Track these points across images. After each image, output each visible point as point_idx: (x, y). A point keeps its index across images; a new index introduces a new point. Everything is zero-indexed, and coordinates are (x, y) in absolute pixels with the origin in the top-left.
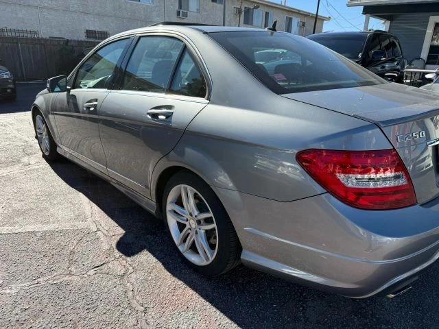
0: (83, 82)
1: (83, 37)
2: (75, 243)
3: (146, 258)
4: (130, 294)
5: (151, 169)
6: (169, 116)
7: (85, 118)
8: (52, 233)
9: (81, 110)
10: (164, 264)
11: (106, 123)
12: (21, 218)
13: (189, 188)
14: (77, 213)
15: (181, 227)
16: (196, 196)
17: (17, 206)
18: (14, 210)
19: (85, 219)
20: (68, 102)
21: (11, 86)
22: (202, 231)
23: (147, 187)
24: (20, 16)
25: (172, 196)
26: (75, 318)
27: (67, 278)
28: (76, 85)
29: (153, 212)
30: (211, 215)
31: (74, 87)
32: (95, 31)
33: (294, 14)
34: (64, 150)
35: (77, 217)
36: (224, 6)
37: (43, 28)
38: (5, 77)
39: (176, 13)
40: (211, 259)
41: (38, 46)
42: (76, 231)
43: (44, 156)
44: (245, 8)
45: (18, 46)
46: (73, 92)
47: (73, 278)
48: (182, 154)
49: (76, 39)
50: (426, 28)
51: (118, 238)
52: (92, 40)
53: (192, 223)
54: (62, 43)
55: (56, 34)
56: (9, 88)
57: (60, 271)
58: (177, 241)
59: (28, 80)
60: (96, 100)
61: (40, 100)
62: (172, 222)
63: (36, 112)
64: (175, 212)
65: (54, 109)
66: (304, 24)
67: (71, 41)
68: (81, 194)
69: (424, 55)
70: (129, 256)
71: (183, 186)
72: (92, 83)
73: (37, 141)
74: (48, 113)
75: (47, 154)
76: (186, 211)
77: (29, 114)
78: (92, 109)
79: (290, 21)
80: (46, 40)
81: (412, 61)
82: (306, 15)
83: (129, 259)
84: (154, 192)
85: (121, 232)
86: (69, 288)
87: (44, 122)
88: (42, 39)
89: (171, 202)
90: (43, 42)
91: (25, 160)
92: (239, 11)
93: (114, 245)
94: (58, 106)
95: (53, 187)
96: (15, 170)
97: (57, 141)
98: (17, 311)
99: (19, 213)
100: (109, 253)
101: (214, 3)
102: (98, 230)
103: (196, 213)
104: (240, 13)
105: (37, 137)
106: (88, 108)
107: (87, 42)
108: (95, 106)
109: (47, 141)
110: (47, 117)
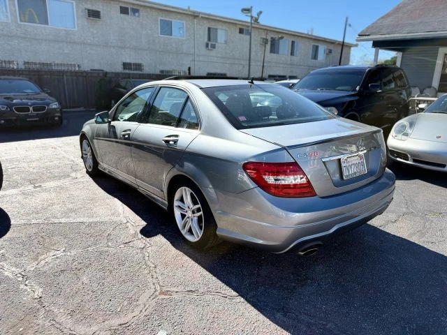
0: (120, 115)
1: (119, 69)
2: (111, 229)
3: (160, 239)
4: (147, 258)
5: (164, 177)
6: (175, 142)
7: (121, 143)
8: (96, 223)
9: (119, 136)
10: (171, 243)
11: (138, 147)
12: (74, 214)
13: (187, 189)
14: (113, 211)
15: (183, 216)
16: (191, 194)
17: (70, 206)
18: (68, 209)
19: (118, 215)
20: (109, 131)
21: (59, 114)
22: (196, 218)
23: (162, 191)
24: (66, 51)
25: (177, 196)
26: (111, 268)
27: (106, 249)
28: (115, 119)
29: (166, 208)
30: (199, 206)
31: (113, 120)
32: (131, 64)
33: (321, 43)
34: (105, 166)
35: (113, 214)
36: (251, 38)
37: (86, 61)
38: (54, 107)
39: (205, 45)
40: (200, 236)
41: (81, 78)
42: (111, 223)
43: (88, 172)
44: (272, 38)
45: (63, 78)
46: (113, 123)
47: (110, 249)
48: (182, 166)
49: (113, 71)
50: (436, 59)
51: (141, 227)
52: (127, 71)
53: (189, 214)
54: (101, 75)
55: (97, 67)
56: (56, 116)
57: (101, 245)
58: (180, 226)
59: (70, 108)
60: (130, 130)
61: (87, 128)
62: (177, 213)
63: (83, 137)
64: (179, 207)
65: (98, 135)
66: (330, 51)
67: (109, 73)
68: (116, 199)
69: (436, 83)
70: (148, 237)
71: (183, 188)
72: (127, 116)
73: (82, 160)
74: (93, 138)
75: (90, 170)
76: (186, 206)
77: (77, 138)
78: (127, 136)
79: (316, 49)
80: (87, 72)
81: (424, 89)
82: (332, 43)
83: (148, 239)
84: (166, 195)
85: (144, 223)
86: (107, 254)
87: (89, 145)
88: (85, 72)
89: (177, 200)
90: (85, 74)
91: (73, 175)
92: (265, 41)
93: (138, 231)
94: (101, 133)
95: (95, 194)
96: (66, 182)
97: (99, 160)
98: (76, 263)
99: (72, 210)
100: (135, 235)
101: (242, 35)
102: (128, 222)
103: (191, 206)
104: (266, 43)
105: (82, 157)
106: (124, 135)
107: (123, 74)
108: (129, 134)
109: (91, 161)
110: (92, 141)
